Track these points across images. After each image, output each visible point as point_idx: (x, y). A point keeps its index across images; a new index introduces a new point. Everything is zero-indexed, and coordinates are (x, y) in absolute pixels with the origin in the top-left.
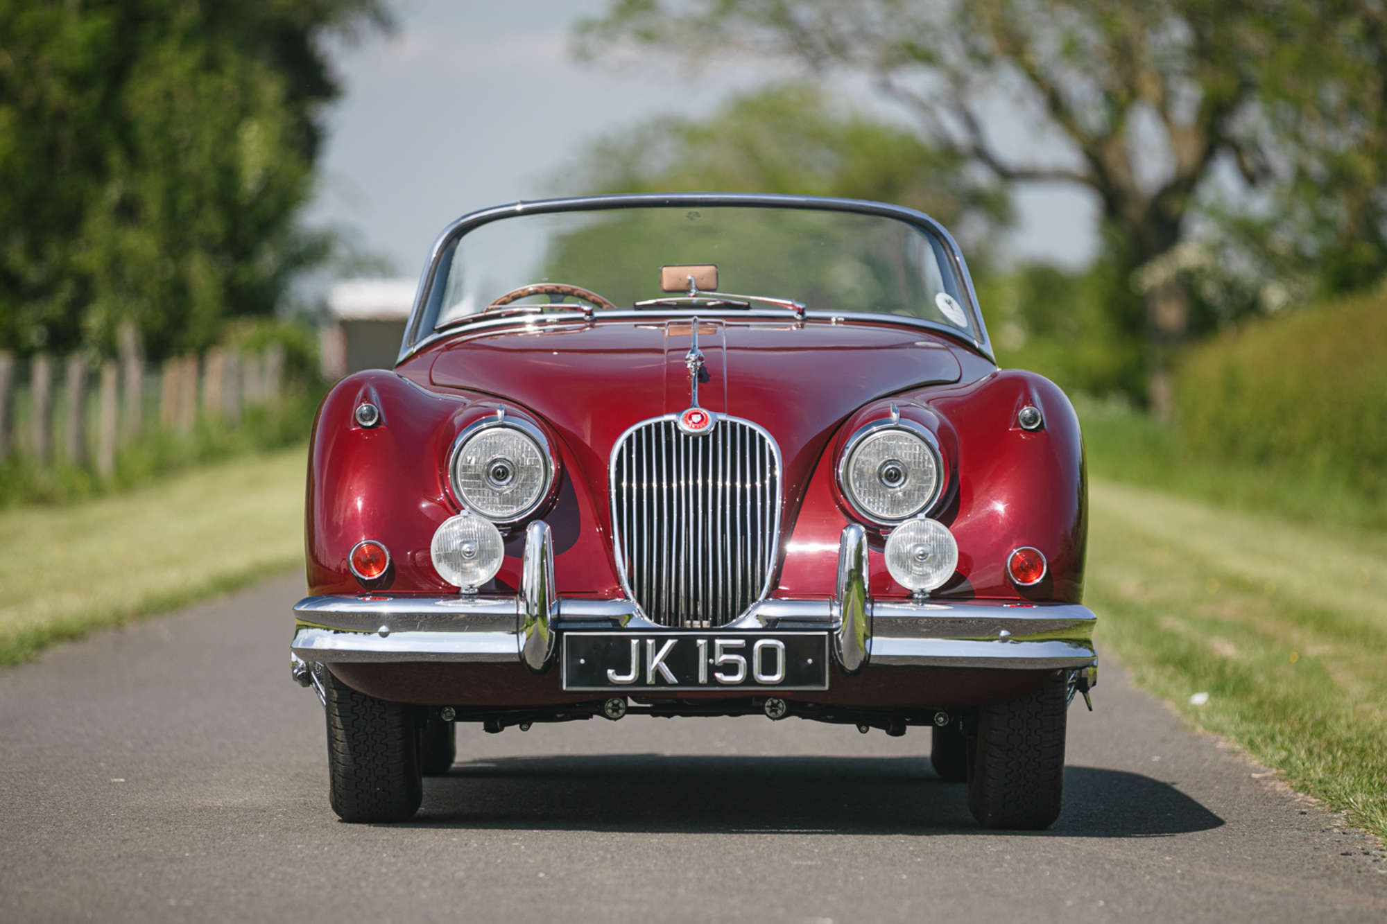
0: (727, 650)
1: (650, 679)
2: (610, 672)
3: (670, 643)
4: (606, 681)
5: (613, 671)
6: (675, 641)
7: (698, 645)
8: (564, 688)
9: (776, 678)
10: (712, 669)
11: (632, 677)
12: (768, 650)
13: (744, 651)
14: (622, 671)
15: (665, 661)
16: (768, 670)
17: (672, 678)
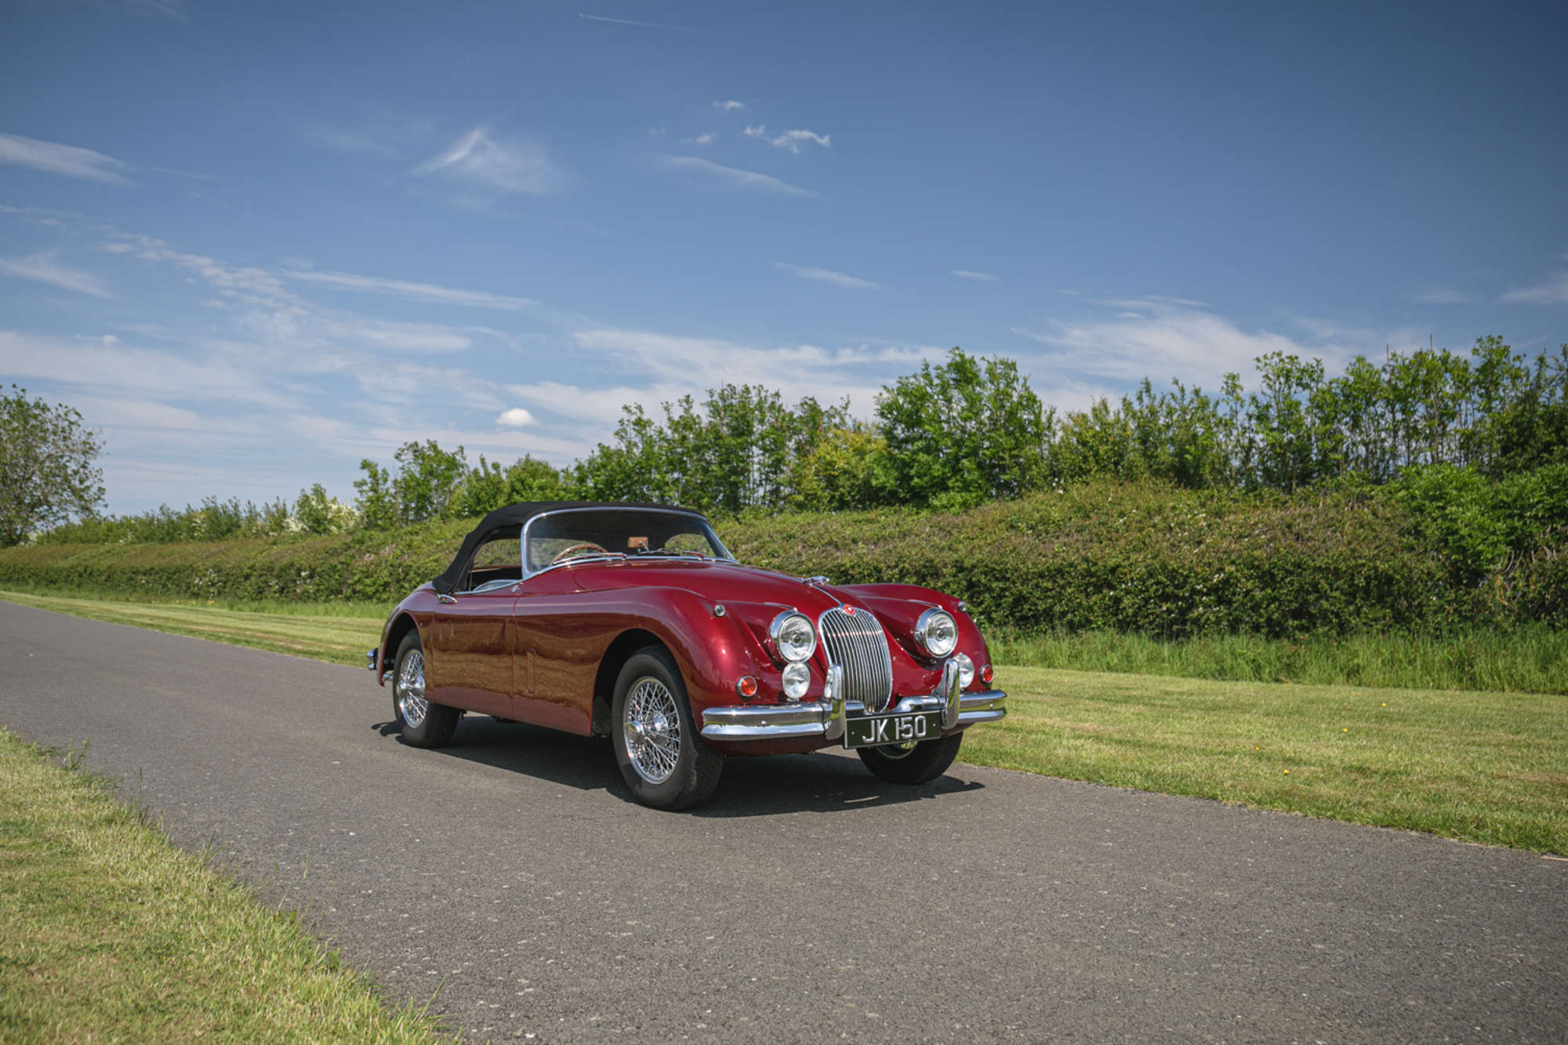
0: (906, 723)
1: (879, 740)
3: (885, 721)
4: (863, 742)
5: (865, 736)
6: (888, 719)
7: (896, 721)
9: (923, 734)
10: (901, 732)
11: (872, 739)
12: (920, 722)
13: (912, 722)
14: (869, 736)
15: (884, 730)
16: (921, 731)
17: (887, 739)
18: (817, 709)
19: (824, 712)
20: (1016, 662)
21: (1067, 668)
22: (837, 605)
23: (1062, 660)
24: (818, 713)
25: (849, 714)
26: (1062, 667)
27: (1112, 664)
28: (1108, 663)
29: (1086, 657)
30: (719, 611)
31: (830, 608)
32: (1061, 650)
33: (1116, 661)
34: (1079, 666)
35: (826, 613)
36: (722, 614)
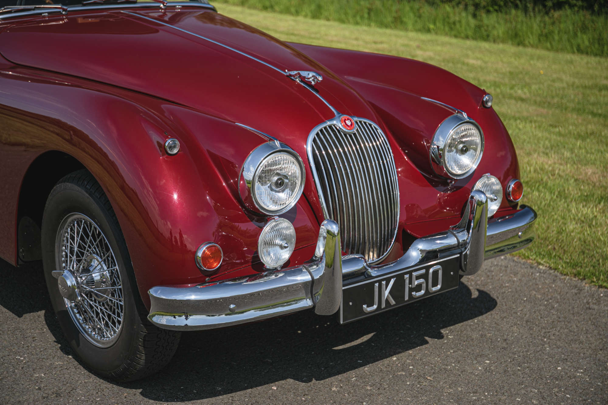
0: (418, 278)
1: (383, 305)
2: (365, 306)
3: (392, 281)
4: (362, 312)
5: (366, 305)
6: (395, 279)
7: (405, 278)
8: (342, 323)
9: (439, 287)
10: (411, 290)
11: (375, 307)
12: (436, 273)
13: (425, 276)
14: (370, 304)
15: (390, 293)
16: (435, 284)
17: (393, 302)
18: (304, 277)
19: (313, 281)
20: (486, 38)
21: (537, 47)
22: (331, 116)
23: (533, 39)
24: (305, 284)
25: (347, 277)
26: (532, 46)
27: (582, 47)
28: (579, 46)
29: (556, 37)
30: (171, 148)
31: (322, 122)
32: (532, 28)
33: (587, 43)
34: (548, 45)
35: (317, 130)
36: (175, 151)
